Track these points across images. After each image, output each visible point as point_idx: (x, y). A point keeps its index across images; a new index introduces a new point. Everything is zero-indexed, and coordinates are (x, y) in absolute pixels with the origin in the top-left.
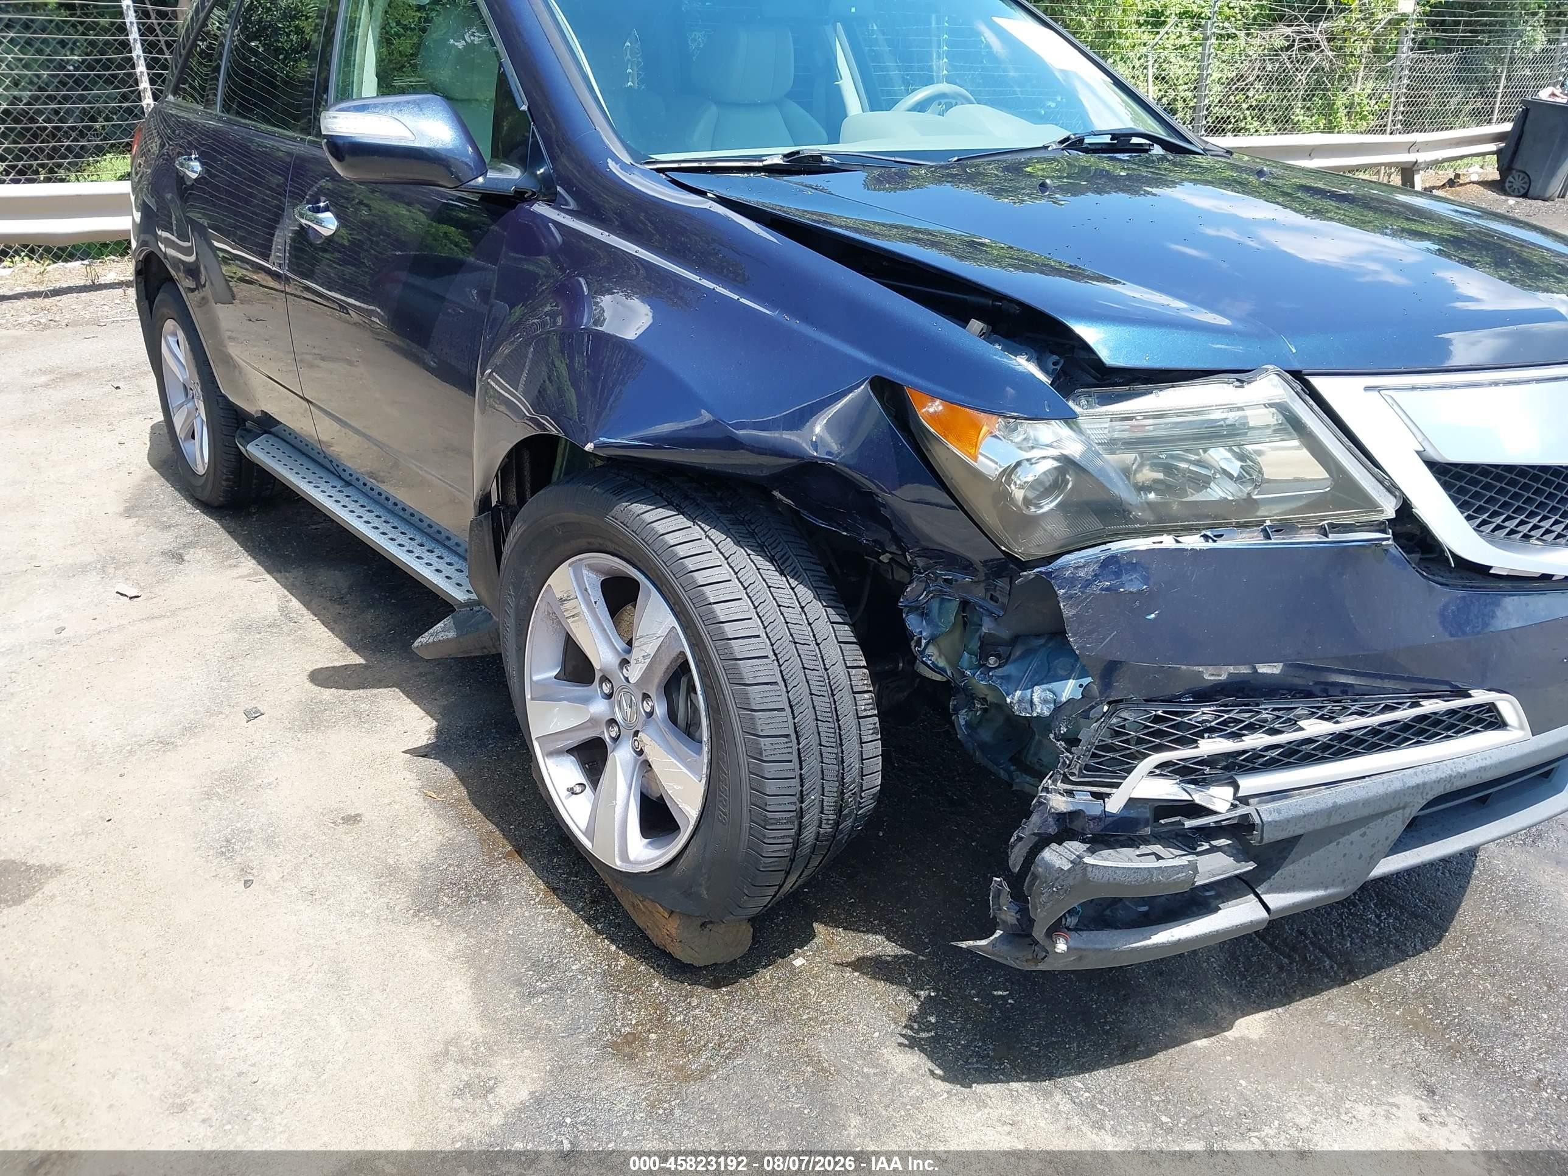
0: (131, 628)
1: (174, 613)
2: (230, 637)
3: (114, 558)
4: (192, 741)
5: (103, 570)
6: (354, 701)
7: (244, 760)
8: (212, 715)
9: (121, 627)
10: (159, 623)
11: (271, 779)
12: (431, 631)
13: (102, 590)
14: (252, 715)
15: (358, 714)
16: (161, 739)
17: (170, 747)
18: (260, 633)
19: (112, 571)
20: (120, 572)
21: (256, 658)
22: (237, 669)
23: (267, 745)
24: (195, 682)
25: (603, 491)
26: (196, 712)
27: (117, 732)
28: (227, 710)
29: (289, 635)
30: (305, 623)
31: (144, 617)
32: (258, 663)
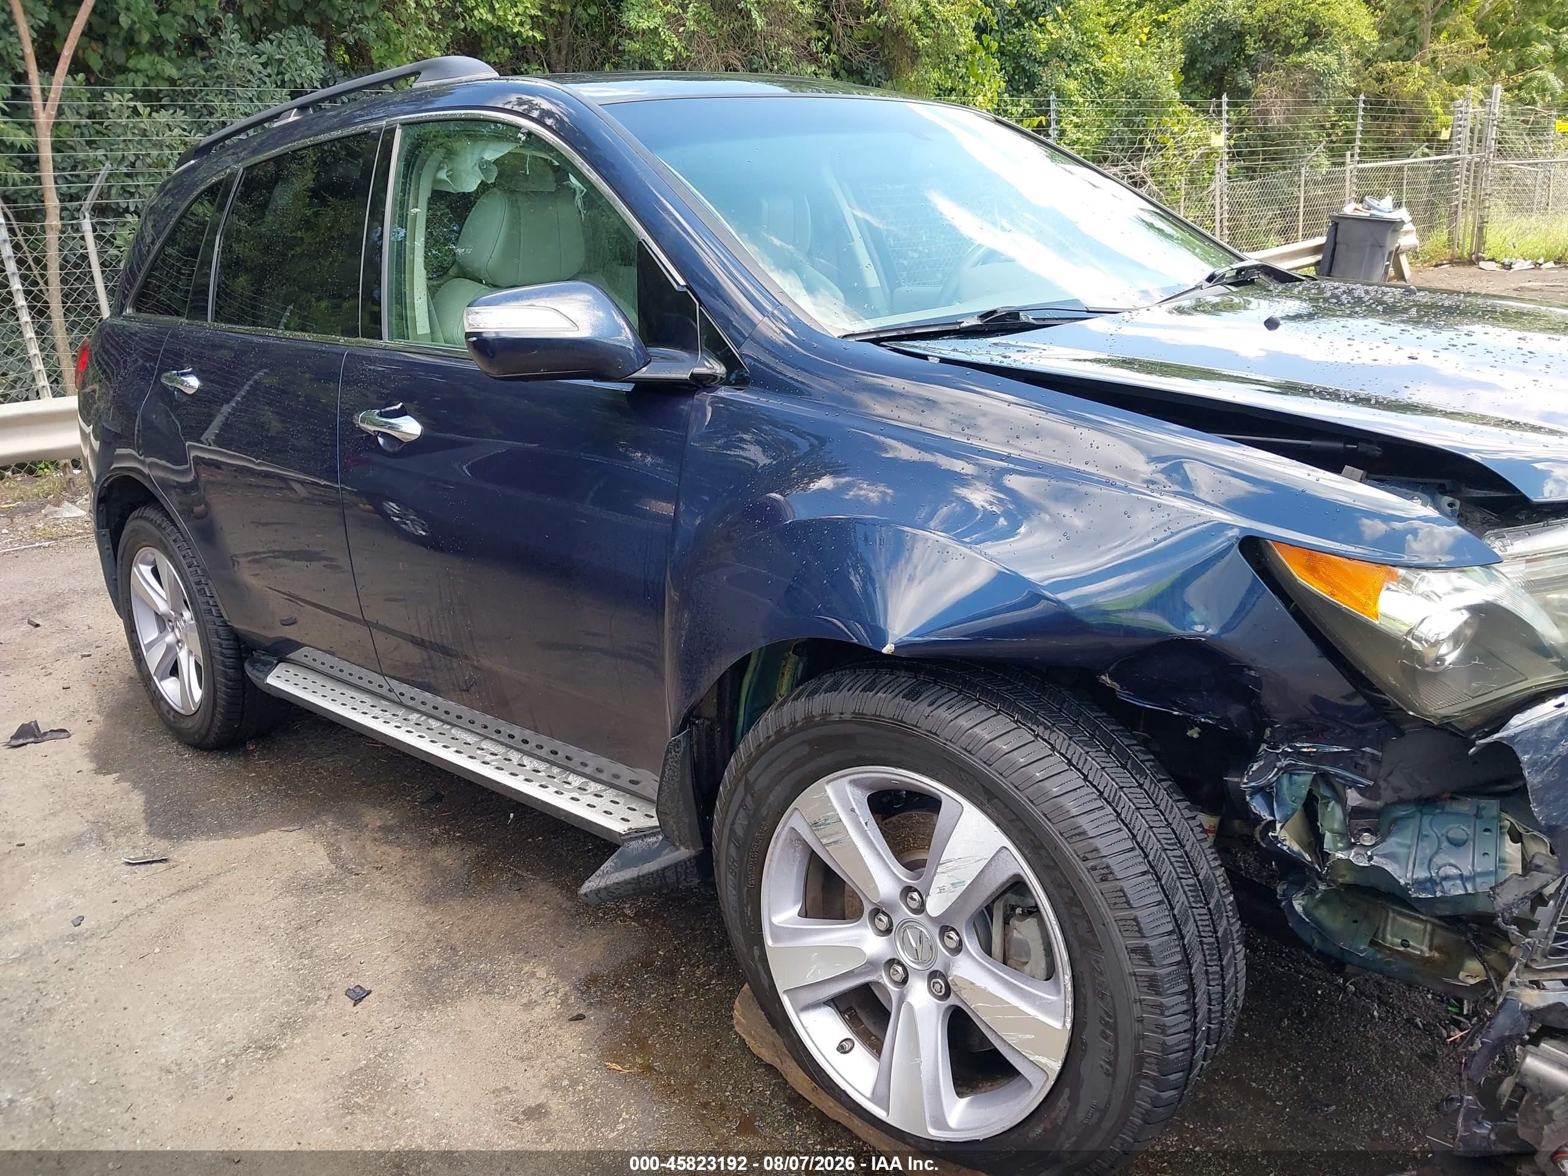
0: (163, 907)
1: (207, 881)
2: (289, 901)
3: (109, 824)
4: (297, 1041)
5: (101, 839)
6: (469, 962)
7: (372, 1056)
8: (308, 1003)
9: (151, 909)
10: (194, 896)
11: (415, 1076)
12: (598, 872)
13: (110, 865)
14: (358, 996)
15: (483, 978)
16: (259, 1044)
17: (275, 1052)
18: (321, 893)
19: (112, 840)
20: (122, 840)
21: (331, 925)
22: (314, 941)
23: (392, 1031)
24: (270, 964)
25: (890, 696)
26: (288, 1002)
27: (200, 1042)
28: (324, 994)
29: (356, 890)
30: (368, 874)
31: (173, 891)
32: (336, 930)
